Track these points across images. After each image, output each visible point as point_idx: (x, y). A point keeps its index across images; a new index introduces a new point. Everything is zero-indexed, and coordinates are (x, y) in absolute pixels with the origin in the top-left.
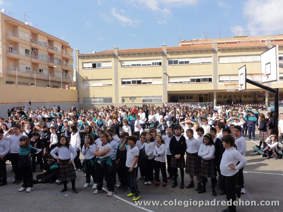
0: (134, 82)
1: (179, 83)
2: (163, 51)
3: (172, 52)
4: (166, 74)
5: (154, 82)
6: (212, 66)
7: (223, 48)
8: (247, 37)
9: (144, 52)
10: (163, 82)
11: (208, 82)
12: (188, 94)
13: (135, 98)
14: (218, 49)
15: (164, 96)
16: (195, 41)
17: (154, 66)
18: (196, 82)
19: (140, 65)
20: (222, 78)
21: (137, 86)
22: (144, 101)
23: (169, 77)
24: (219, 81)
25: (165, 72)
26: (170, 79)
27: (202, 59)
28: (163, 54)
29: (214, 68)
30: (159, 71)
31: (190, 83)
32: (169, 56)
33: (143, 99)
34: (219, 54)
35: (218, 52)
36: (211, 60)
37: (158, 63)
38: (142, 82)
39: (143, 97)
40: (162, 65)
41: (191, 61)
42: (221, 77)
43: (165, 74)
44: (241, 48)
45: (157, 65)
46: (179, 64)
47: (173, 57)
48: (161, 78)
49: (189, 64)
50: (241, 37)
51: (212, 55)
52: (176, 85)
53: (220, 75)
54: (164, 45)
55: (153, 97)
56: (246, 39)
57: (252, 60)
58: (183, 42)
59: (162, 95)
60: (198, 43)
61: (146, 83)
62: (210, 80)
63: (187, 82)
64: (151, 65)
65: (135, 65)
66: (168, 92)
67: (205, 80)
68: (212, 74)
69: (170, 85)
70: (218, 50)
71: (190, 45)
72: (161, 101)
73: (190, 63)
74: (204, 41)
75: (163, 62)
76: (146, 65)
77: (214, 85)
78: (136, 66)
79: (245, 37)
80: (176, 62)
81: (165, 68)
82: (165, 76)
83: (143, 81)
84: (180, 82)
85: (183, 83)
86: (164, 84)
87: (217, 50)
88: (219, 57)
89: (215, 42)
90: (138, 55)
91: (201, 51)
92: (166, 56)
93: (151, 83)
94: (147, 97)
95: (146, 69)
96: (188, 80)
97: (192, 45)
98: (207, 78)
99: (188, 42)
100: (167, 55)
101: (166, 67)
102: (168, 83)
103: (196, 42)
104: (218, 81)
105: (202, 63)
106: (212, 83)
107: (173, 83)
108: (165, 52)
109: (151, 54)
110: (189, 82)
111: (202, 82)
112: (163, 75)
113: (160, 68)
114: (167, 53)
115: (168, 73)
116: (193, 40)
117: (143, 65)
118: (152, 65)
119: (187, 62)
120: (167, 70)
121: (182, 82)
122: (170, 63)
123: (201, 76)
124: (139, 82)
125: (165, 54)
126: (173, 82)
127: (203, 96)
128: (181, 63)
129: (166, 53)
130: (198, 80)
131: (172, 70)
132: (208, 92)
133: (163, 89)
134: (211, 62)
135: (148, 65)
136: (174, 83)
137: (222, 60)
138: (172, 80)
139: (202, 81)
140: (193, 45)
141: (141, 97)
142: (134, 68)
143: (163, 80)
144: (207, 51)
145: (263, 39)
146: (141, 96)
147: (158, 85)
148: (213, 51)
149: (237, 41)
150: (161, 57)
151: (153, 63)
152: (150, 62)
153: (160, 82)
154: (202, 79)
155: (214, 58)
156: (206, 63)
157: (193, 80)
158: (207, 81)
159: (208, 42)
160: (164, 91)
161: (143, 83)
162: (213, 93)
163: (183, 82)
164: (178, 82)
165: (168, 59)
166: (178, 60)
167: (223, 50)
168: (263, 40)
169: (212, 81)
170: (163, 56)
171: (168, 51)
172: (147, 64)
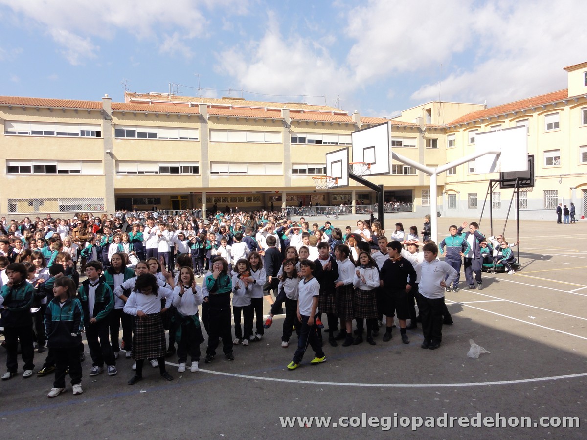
0: (38, 169)
1: (138, 174)
2: (103, 110)
3: (122, 113)
4: (111, 154)
5: (86, 170)
6: (198, 145)
7: (217, 116)
8: (244, 99)
9: (61, 108)
10: (106, 170)
11: (192, 174)
12: (152, 195)
13: (41, 202)
14: (208, 116)
15: (107, 199)
16: (154, 96)
17: (85, 137)
18: (170, 174)
19: (52, 133)
20: (216, 168)
21: (44, 177)
22: (62, 208)
23: (118, 162)
24: (211, 173)
25: (108, 151)
26: (120, 164)
27: (181, 130)
28: (103, 115)
29: (202, 148)
30: (96, 149)
31: (159, 174)
32: (116, 120)
33: (61, 203)
34: (211, 125)
35: (208, 121)
36: (196, 134)
37: (93, 132)
38: (58, 168)
39: (61, 200)
40: (102, 137)
41: (161, 133)
42: (214, 165)
43: (109, 156)
44: (246, 119)
45: (91, 137)
46: (136, 137)
47: (126, 124)
48: (100, 162)
49: (158, 139)
50: (234, 99)
51: (198, 125)
52: (131, 176)
53: (212, 163)
54: (106, 97)
55: (83, 199)
56: (242, 104)
57: (262, 140)
58: (134, 95)
59: (103, 196)
60: (161, 100)
61: (66, 172)
62: (196, 170)
63: (153, 172)
64: (77, 134)
65: (40, 133)
66: (116, 190)
67: (186, 169)
68: (200, 159)
69: (119, 177)
70: (209, 118)
71: (148, 103)
72: (102, 208)
73: (158, 136)
74: (172, 98)
75: (104, 130)
76: (66, 134)
77: (203, 179)
78: (43, 135)
79: (239, 99)
80: (131, 134)
81: (108, 144)
82: (110, 158)
83: (60, 167)
84: (139, 172)
85: (145, 174)
86: (107, 175)
87: (207, 118)
88: (211, 130)
89: (202, 103)
90: (48, 112)
91: (179, 117)
92: (111, 119)
93: (78, 171)
94: (71, 199)
95: (67, 142)
96: (156, 168)
97: (150, 103)
98: (191, 167)
99: (142, 96)
100: (112, 117)
101: (111, 141)
102: (115, 172)
103: (157, 98)
104: (209, 172)
105: (180, 138)
106: (200, 175)
107: (126, 174)
108: (109, 112)
109: (77, 113)
110: (157, 172)
111: (182, 174)
112: (105, 156)
113: (99, 142)
114: (113, 114)
115: (114, 153)
116: (150, 94)
117: (58, 134)
118: (80, 135)
119: (153, 135)
120: (114, 148)
121: (143, 172)
122: (119, 133)
123: (179, 162)
124: (51, 169)
125: (108, 115)
126: (126, 172)
127: (179, 199)
128: (142, 135)
129: (110, 114)
130: (175, 170)
131: (123, 148)
132: (188, 192)
133: (106, 185)
134: (197, 139)
135: (70, 134)
136: (128, 172)
137: (216, 136)
138: (123, 168)
139: (181, 172)
140: (152, 103)
141: (56, 200)
142: (38, 139)
143: (105, 166)
144: (189, 118)
145: (269, 106)
146: (56, 198)
147: (95, 176)
148: (200, 119)
149: (230, 105)
150: (101, 121)
151: (82, 132)
152: (77, 129)
153: (99, 170)
154: (181, 167)
155: (201, 130)
156: (187, 138)
157: (164, 170)
158: (191, 172)
159: (180, 102)
160: (107, 189)
161: (60, 171)
162: (201, 193)
163: (146, 172)
164: (136, 172)
165: (115, 125)
166: (134, 130)
167: (216, 119)
168: (269, 108)
169: (198, 173)
170: (105, 119)
171: (114, 110)
172: (68, 132)
